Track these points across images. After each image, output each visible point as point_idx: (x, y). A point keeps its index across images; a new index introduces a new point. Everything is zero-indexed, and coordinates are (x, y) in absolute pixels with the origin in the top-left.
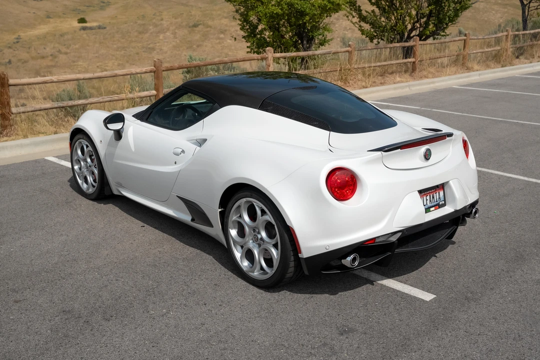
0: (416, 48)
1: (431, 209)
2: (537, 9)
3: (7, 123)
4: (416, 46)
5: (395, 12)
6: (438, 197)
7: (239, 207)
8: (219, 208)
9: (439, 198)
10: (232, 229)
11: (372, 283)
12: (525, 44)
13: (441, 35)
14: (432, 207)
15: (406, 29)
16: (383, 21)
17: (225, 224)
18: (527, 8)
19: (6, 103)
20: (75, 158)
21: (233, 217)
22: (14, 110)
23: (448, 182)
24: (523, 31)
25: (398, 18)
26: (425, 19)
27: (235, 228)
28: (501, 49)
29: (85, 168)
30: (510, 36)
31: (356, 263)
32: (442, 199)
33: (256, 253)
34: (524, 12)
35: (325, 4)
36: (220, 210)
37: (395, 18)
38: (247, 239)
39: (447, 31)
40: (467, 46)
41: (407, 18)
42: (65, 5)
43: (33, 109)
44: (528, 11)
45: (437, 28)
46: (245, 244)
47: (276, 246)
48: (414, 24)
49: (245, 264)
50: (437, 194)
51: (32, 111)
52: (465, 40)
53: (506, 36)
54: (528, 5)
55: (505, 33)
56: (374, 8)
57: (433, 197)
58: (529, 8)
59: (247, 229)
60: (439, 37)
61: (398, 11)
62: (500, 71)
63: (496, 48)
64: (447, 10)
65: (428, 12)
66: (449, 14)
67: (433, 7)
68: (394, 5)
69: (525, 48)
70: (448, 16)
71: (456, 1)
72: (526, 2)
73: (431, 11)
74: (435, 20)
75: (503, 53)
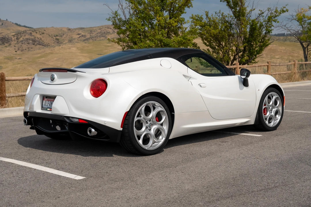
0: (237, 69)
3: (3, 102)
4: (237, 68)
5: (222, 49)
12: (307, 70)
13: (252, 63)
15: (230, 59)
16: (215, 55)
18: (306, 49)
22: (7, 95)
24: (305, 62)
25: (224, 53)
26: (241, 53)
28: (291, 73)
30: (296, 65)
34: (305, 52)
37: (222, 52)
39: (256, 60)
40: (269, 70)
41: (230, 53)
44: (307, 51)
45: (249, 57)
48: (235, 56)
52: (268, 66)
53: (294, 64)
54: (307, 48)
56: (209, 47)
58: (308, 49)
60: (252, 64)
61: (224, 49)
62: (292, 84)
63: (288, 72)
64: (255, 47)
65: (243, 48)
66: (256, 49)
67: (246, 44)
68: (222, 45)
69: (307, 72)
70: (256, 51)
71: (260, 41)
72: (305, 46)
73: (245, 47)
74: (248, 53)
75: (293, 75)
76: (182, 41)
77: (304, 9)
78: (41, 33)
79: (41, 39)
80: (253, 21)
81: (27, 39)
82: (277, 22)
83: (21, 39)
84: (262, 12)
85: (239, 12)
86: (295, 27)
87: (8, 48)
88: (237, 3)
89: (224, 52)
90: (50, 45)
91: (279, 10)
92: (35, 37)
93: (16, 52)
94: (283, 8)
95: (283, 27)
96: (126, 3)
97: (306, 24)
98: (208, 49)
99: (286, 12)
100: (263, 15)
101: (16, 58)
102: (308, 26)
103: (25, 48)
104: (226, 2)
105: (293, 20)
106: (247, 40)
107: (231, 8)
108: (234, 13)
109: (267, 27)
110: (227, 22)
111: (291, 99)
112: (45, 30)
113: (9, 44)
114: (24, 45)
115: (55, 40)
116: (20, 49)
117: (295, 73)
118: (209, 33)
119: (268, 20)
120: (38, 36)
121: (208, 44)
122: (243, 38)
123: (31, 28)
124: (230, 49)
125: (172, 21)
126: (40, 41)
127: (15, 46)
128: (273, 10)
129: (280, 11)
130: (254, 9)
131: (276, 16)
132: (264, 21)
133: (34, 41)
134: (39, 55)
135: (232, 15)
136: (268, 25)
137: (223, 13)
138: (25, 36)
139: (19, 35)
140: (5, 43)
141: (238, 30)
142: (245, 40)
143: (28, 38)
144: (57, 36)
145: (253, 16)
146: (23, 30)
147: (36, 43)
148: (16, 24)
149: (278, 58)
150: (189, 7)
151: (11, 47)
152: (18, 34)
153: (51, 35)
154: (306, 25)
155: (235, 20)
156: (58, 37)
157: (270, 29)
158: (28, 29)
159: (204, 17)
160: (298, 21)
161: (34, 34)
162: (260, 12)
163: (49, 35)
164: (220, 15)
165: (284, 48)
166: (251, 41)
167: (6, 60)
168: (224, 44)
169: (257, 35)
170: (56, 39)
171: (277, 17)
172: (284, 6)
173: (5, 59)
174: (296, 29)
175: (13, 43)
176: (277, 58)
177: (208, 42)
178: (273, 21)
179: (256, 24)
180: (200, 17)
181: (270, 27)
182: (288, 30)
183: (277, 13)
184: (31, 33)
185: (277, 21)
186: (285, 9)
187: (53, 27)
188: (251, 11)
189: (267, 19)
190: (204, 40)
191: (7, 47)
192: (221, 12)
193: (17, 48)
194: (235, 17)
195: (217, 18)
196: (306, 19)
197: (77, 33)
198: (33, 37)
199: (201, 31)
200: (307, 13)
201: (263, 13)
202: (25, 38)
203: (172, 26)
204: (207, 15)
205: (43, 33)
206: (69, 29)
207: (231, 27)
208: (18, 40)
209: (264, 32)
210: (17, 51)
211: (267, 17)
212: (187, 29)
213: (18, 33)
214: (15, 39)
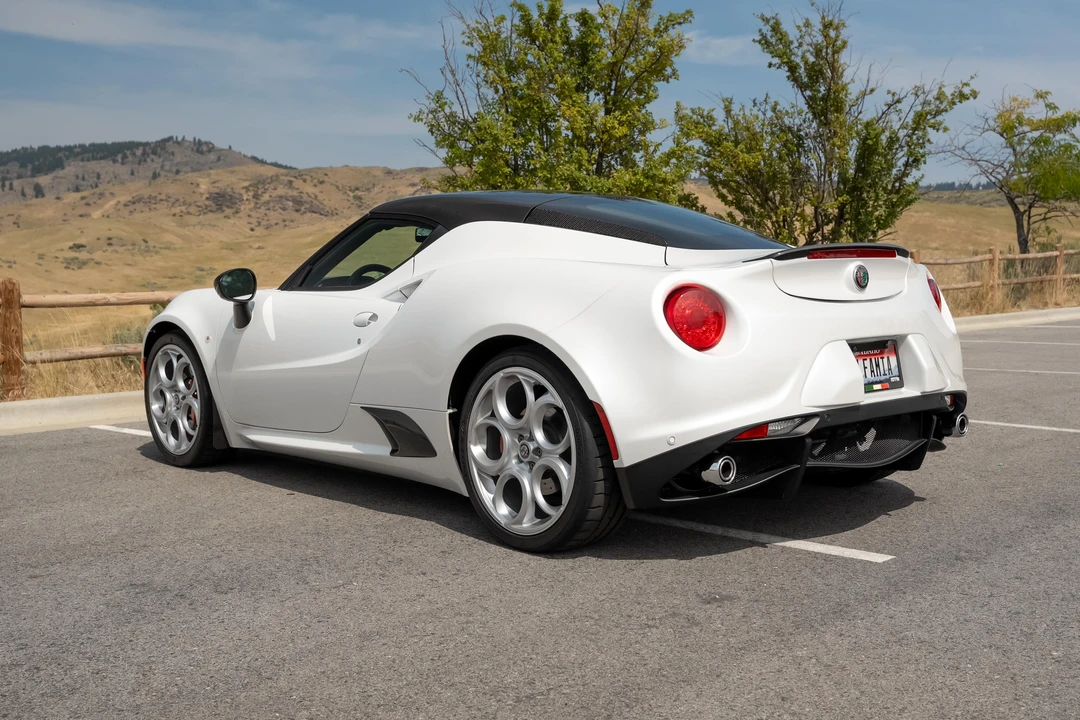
1: (876, 387)
2: (1045, 219)
3: (13, 379)
5: (772, 214)
6: (886, 367)
7: (490, 393)
8: (448, 408)
9: (890, 369)
10: (475, 445)
11: (763, 545)
12: (1028, 279)
14: (877, 383)
17: (461, 435)
18: (1025, 217)
19: (14, 340)
20: (154, 388)
21: (477, 419)
22: (29, 355)
23: (903, 337)
24: (1021, 253)
25: (779, 226)
26: (830, 226)
27: (480, 443)
28: (982, 286)
29: (173, 404)
30: (997, 262)
31: (732, 476)
32: (895, 371)
33: (526, 483)
34: (1020, 226)
35: (638, 180)
36: (451, 411)
37: (773, 223)
38: (506, 460)
41: (797, 224)
42: (127, 277)
43: (66, 355)
44: (1029, 224)
46: (501, 469)
47: (566, 456)
48: (811, 234)
49: (502, 511)
50: (885, 360)
51: (65, 360)
53: (990, 260)
54: (1027, 213)
55: (988, 256)
56: (732, 209)
57: (878, 365)
58: (1029, 217)
59: (506, 437)
61: (779, 212)
62: (984, 321)
63: (972, 284)
64: (873, 206)
65: (837, 211)
66: (877, 213)
67: (845, 197)
68: (771, 201)
69: (1029, 286)
70: (877, 218)
71: (889, 187)
72: (1022, 208)
73: (841, 208)
74: (851, 226)
75: (987, 294)
76: (642, 184)
77: (1020, 99)
78: (315, 181)
79: (316, 196)
80: (868, 125)
81: (281, 197)
82: (941, 131)
83: (266, 197)
84: (896, 98)
85: (825, 99)
86: (993, 152)
87: (231, 221)
88: (821, 72)
89: (777, 222)
90: (339, 212)
91: (948, 91)
92: (301, 193)
93: (252, 230)
94: (960, 86)
95: (957, 152)
96: (468, 65)
97: (1026, 142)
98: (731, 212)
99: (971, 98)
100: (899, 106)
101: (251, 247)
102: (1031, 148)
103: (275, 222)
104: (786, 68)
105: (987, 130)
106: (850, 185)
107: (802, 87)
108: (811, 102)
109: (910, 146)
110: (790, 129)
111: (992, 372)
112: (326, 175)
113: (234, 210)
114: (272, 212)
115: (353, 201)
116: (263, 223)
117: (992, 287)
118: (732, 166)
119: (914, 122)
120: (309, 189)
121: (730, 198)
122: (836, 179)
123: (291, 168)
124: (796, 214)
125: (611, 121)
126: (315, 202)
127: (249, 216)
128: (930, 91)
129: (952, 95)
130: (872, 91)
131: (938, 112)
132: (903, 127)
133: (298, 203)
134: (310, 239)
135: (805, 108)
136: (915, 137)
137: (776, 104)
138: (275, 189)
139: (260, 186)
140: (224, 208)
141: (821, 155)
142: (842, 187)
143: (283, 194)
144: (357, 189)
145: (870, 110)
146: (270, 175)
147: (303, 209)
148: (255, 159)
149: (937, 249)
150: (667, 79)
151: (240, 218)
152: (258, 185)
153: (343, 187)
154: (1025, 147)
155: (814, 125)
156: (359, 193)
157: (921, 151)
158: (283, 171)
159: (719, 115)
160: (1002, 135)
161: (298, 183)
162: (889, 99)
163: (337, 187)
164: (765, 111)
165: (952, 221)
166: (862, 187)
167: (225, 252)
168: (778, 198)
169: (879, 171)
170: (355, 197)
171: (943, 113)
172: (964, 81)
173: (222, 248)
174: (996, 157)
175: (245, 208)
176: (932, 249)
177: (729, 192)
178: (930, 127)
179: (877, 136)
180: (705, 113)
181: (922, 146)
182: (972, 160)
183: (941, 103)
184: (291, 182)
185: (943, 126)
186: (966, 91)
187: (347, 166)
188: (864, 94)
189: (909, 120)
190: (720, 187)
191: (229, 218)
192: (772, 101)
193: (254, 221)
194: (814, 114)
195: (759, 119)
196: (1026, 128)
197: (410, 182)
198: (295, 193)
199: (708, 160)
200: (1028, 110)
201: (899, 101)
202: (275, 194)
203: (611, 137)
204: (728, 111)
205: (322, 182)
206: (389, 172)
207: (800, 145)
208: (258, 199)
209: (901, 163)
210: (256, 229)
211: (912, 115)
212: (660, 147)
213: (259, 182)
214: (250, 197)
